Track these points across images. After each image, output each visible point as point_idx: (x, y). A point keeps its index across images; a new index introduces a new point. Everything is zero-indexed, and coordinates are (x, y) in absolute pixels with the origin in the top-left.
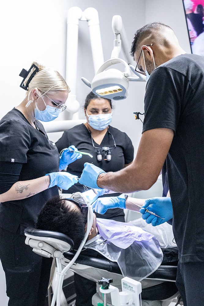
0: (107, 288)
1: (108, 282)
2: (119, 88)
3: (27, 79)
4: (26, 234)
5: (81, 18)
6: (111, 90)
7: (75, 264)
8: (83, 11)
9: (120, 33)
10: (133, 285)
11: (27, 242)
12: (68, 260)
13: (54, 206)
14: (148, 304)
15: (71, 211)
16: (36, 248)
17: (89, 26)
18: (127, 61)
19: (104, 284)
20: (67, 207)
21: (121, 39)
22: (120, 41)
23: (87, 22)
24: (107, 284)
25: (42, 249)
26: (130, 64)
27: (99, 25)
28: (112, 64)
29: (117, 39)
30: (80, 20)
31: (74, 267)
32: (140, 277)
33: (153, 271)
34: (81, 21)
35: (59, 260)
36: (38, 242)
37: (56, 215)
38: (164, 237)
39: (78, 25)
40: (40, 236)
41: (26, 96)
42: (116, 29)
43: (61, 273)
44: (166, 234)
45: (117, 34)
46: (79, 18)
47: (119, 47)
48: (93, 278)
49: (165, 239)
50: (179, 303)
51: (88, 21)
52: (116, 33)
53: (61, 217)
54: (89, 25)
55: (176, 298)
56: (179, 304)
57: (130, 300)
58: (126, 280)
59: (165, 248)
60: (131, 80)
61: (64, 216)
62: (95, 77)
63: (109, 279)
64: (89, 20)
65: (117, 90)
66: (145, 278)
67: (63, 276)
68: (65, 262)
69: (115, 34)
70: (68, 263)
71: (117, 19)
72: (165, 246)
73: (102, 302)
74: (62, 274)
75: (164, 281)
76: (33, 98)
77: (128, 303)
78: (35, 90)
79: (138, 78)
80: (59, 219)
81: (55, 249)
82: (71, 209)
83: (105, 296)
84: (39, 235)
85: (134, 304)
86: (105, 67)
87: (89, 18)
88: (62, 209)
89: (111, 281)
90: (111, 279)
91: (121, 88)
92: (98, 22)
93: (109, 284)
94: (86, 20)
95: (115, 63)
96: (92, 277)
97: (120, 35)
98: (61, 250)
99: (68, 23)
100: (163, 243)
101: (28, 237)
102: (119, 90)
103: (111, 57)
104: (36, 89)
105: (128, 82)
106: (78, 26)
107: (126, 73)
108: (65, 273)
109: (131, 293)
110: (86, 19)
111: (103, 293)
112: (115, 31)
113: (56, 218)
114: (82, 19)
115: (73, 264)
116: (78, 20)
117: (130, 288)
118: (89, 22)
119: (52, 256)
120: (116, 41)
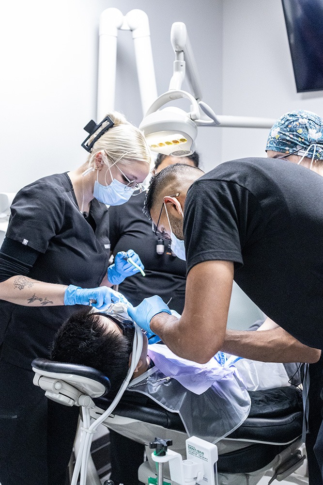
0: (163, 454)
1: (165, 445)
2: (182, 137)
3: (95, 136)
4: (34, 369)
5: (121, 26)
6: (169, 141)
7: (112, 416)
8: (124, 14)
9: (183, 51)
10: (205, 449)
11: (35, 381)
12: (101, 410)
13: (81, 325)
14: (227, 479)
15: (108, 334)
16: (51, 391)
17: (133, 39)
18: (194, 94)
19: (159, 447)
20: (102, 327)
21: (184, 60)
22: (183, 63)
23: (130, 32)
24: (163, 448)
25: (60, 393)
26: (198, 100)
27: (149, 37)
28: (172, 99)
29: (178, 59)
30: (119, 29)
31: (111, 421)
32: (215, 436)
33: (235, 428)
34: (121, 31)
35: (87, 410)
36: (54, 381)
37: (84, 340)
38: (252, 374)
39: (117, 37)
40: (57, 372)
41: (87, 160)
42: (176, 44)
43: (88, 428)
44: (255, 368)
45: (179, 52)
46: (118, 25)
47: (182, 72)
48: (139, 439)
49: (254, 376)
50: (276, 478)
51: (132, 31)
52: (177, 50)
53: (91, 343)
54: (134, 37)
55: (271, 469)
56: (275, 480)
57: (200, 473)
58: (194, 441)
59: (255, 390)
60: (201, 125)
61: (97, 341)
62: (144, 119)
63: (167, 440)
64: (134, 29)
65: (179, 141)
66: (223, 438)
67: (92, 435)
68: (97, 413)
69: (175, 52)
70: (101, 414)
71: (179, 28)
72: (254, 387)
73: (155, 477)
74: (89, 431)
75: (252, 443)
76: (95, 165)
77: (197, 478)
78: (100, 153)
79: (212, 121)
80: (88, 346)
81: (80, 393)
82: (108, 330)
83: (160, 466)
84: (55, 370)
85: (205, 479)
86: (159, 105)
87: (133, 26)
88: (93, 330)
89: (169, 443)
90: (170, 440)
91: (184, 138)
92: (148, 33)
93: (166, 449)
94: (129, 29)
95: (176, 98)
96: (139, 436)
97: (183, 53)
98: (90, 395)
99: (100, 34)
100: (251, 383)
101: (39, 374)
102: (183, 140)
103: (170, 89)
104: (102, 151)
105: (196, 127)
106: (116, 39)
107: (192, 113)
108: (94, 430)
109: (201, 461)
110: (130, 27)
111: (158, 462)
112: (177, 48)
113: (84, 344)
114: (122, 28)
115: (109, 416)
116: (116, 30)
117: (201, 454)
118: (134, 32)
119: (76, 403)
120: (177, 63)
